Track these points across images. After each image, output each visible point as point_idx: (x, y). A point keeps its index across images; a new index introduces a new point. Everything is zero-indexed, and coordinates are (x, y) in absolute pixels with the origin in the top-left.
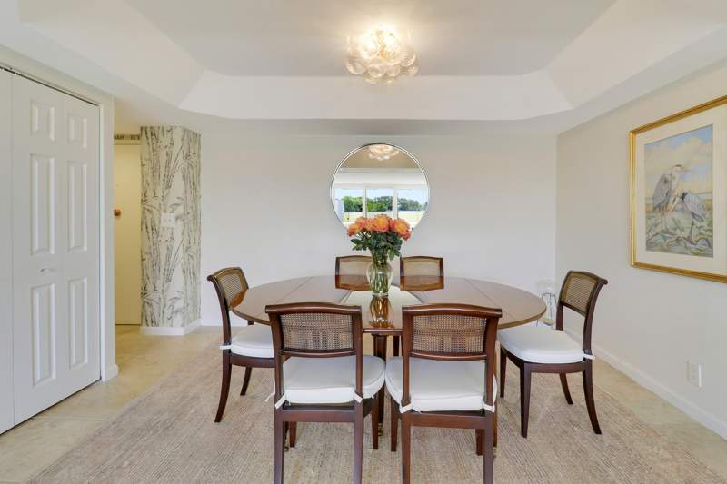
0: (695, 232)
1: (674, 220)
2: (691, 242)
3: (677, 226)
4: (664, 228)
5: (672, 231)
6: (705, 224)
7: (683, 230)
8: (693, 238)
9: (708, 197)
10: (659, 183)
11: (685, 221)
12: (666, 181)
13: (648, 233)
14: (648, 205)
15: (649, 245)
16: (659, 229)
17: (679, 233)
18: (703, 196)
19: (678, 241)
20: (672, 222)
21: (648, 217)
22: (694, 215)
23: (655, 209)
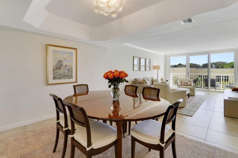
0: (69, 74)
1: (63, 71)
2: (68, 76)
3: (64, 72)
4: (60, 73)
5: (62, 74)
6: (71, 72)
7: (65, 73)
8: (68, 75)
9: (71, 67)
10: (58, 62)
11: (66, 71)
12: (60, 62)
13: (54, 75)
14: (54, 67)
15: (54, 78)
16: (58, 74)
17: (64, 74)
18: (70, 66)
19: (64, 76)
20: (62, 72)
21: (54, 71)
22: (68, 70)
23: (56, 68)
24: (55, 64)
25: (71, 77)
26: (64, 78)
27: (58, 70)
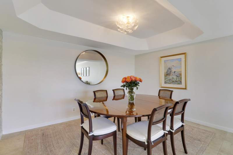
0: (177, 79)
3: (173, 78)
5: (172, 80)
6: (180, 78)
10: (168, 69)
11: (175, 77)
12: (170, 69)
13: (165, 80)
14: (165, 74)
15: (165, 83)
16: (168, 79)
17: (173, 80)
18: (179, 72)
19: (173, 81)
20: (171, 78)
21: (165, 77)
22: (177, 76)
23: (167, 75)
24: (166, 71)
25: (180, 83)
26: (173, 83)
27: (168, 76)
